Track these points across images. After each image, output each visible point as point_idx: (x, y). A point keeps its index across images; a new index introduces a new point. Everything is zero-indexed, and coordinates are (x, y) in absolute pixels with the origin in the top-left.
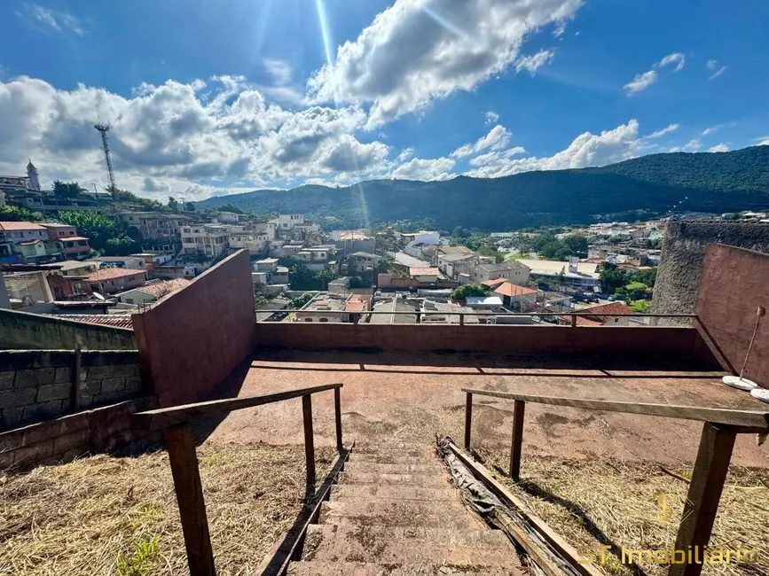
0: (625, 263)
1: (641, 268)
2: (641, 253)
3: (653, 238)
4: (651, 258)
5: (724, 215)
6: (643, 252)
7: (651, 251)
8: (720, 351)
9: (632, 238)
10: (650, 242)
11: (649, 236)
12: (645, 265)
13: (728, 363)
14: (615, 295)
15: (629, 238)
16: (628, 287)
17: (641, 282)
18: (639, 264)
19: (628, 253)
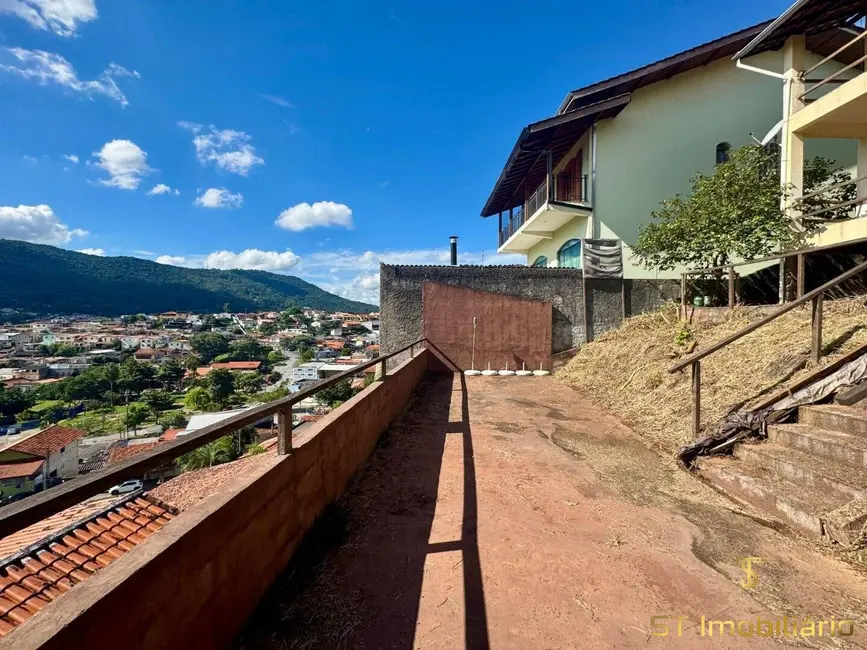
0: (14, 379)
1: (43, 382)
2: (36, 363)
3: (47, 342)
4: (53, 367)
5: (122, 317)
6: (39, 362)
7: (51, 359)
8: (448, 359)
9: (13, 344)
10: (44, 347)
11: (41, 340)
12: (46, 378)
13: (455, 365)
14: (19, 424)
15: (9, 344)
16: (34, 409)
17: (52, 398)
18: (37, 377)
19: (14, 364)
